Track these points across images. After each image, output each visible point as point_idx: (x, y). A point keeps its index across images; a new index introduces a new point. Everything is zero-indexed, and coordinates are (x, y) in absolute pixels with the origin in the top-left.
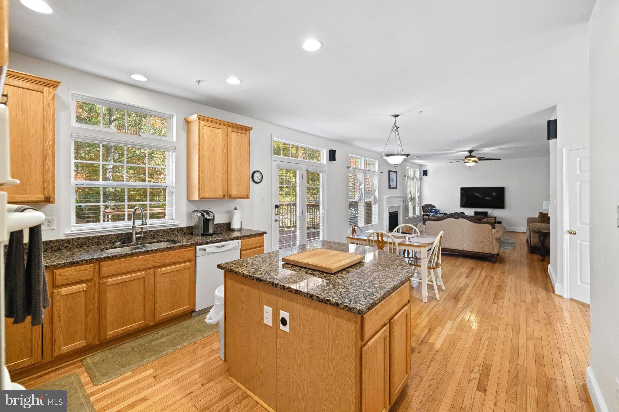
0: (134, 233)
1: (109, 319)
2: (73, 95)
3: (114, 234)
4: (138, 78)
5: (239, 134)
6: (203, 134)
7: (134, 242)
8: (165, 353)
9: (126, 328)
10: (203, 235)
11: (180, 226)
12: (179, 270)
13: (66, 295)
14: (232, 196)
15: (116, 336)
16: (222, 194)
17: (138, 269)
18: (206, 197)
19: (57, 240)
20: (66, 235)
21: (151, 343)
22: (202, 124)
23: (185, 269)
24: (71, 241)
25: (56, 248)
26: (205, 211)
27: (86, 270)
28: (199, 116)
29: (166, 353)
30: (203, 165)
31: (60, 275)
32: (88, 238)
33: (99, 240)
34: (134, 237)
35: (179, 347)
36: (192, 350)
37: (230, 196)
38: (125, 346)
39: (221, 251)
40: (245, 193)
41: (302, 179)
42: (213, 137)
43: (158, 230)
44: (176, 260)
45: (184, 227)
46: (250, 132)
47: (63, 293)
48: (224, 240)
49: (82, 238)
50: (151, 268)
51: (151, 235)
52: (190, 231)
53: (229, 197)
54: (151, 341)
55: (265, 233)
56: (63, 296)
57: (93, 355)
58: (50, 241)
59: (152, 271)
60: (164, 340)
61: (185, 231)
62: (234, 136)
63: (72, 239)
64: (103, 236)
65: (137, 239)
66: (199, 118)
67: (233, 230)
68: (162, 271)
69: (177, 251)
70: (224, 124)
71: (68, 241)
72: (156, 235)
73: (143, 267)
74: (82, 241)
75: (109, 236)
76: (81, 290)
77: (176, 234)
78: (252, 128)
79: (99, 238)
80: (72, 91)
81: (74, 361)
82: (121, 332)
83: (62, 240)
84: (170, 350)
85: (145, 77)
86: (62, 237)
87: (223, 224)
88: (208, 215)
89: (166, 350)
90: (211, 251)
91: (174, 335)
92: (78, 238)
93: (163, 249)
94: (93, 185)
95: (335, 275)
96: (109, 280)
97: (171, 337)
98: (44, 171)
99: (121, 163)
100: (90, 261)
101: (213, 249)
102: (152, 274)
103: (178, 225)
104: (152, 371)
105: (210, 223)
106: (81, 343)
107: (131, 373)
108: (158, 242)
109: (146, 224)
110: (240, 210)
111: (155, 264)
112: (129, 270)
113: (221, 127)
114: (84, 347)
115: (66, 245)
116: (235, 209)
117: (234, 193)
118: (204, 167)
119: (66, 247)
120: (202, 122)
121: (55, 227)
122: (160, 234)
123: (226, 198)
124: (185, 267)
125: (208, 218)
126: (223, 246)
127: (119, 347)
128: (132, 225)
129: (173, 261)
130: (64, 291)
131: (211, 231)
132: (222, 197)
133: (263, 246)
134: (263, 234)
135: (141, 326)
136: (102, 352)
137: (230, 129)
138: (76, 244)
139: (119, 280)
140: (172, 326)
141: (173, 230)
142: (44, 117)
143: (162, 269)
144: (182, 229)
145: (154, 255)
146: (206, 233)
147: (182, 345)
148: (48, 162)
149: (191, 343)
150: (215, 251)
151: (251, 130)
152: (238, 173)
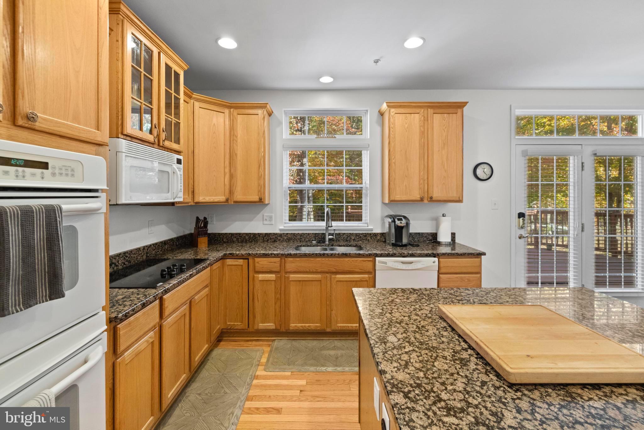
0: (327, 234)
1: (292, 312)
2: (286, 112)
3: (313, 233)
4: (326, 80)
5: (446, 115)
6: (394, 124)
7: (327, 243)
8: (324, 368)
9: (305, 326)
10: (394, 245)
11: (374, 232)
12: (356, 281)
13: (262, 281)
14: (434, 199)
15: (296, 330)
16: (419, 196)
17: (315, 270)
18: (396, 199)
19: (274, 233)
20: (281, 230)
21: (321, 350)
22: (392, 112)
23: (362, 281)
24: (283, 235)
25: (273, 240)
26: (396, 216)
27: (275, 262)
28: (388, 104)
29: (325, 370)
30: (394, 161)
31: (258, 263)
32: (294, 234)
33: (301, 237)
34: (327, 238)
35: (339, 369)
36: (348, 381)
37: (431, 198)
38: (303, 342)
39: (407, 268)
40: (455, 195)
41: (582, 170)
42: (407, 125)
43: (350, 233)
44: (351, 270)
45: (378, 233)
46: (465, 109)
47: (260, 279)
48: (412, 255)
49: (289, 234)
50: (327, 273)
51: (344, 238)
52: (382, 238)
53: (429, 200)
54: (324, 348)
55: (484, 254)
56: (260, 281)
57: (281, 340)
58: (270, 234)
59: (328, 275)
60: (332, 353)
61: (379, 238)
62: (437, 119)
63: (283, 233)
64: (304, 234)
65: (330, 240)
66: (388, 106)
67: (439, 243)
68: (338, 278)
69: (353, 259)
70: (422, 106)
71: (281, 235)
72: (349, 238)
73: (320, 270)
74: (289, 236)
75: (309, 234)
76: (272, 279)
77: (369, 240)
78: (467, 103)
79: (302, 235)
80: (284, 109)
81: (270, 338)
82: (301, 328)
83: (277, 234)
84: (330, 369)
85: (332, 77)
86: (278, 232)
87: (427, 233)
88: (399, 221)
89: (326, 366)
90: (394, 267)
91: (344, 352)
92: (287, 234)
93: (338, 254)
94: (298, 188)
95: (516, 391)
96: (292, 276)
97: (339, 353)
98: (259, 178)
99: (340, 166)
100: (277, 256)
101: (396, 264)
102: (329, 279)
103: (372, 230)
104: (303, 382)
105: (404, 231)
106: (270, 325)
107: (289, 373)
108: (347, 246)
109: (332, 227)
110: (450, 218)
111: (331, 269)
112: (308, 270)
113: (417, 110)
114: (273, 329)
115: (279, 238)
116: (444, 215)
117: (437, 194)
118: (395, 163)
119: (279, 240)
120: (392, 110)
121: (273, 223)
122: (353, 238)
123: (426, 201)
124: (363, 280)
125: (400, 225)
126: (411, 263)
127: (299, 341)
128: (325, 226)
129: (349, 269)
130: (261, 276)
131: (405, 241)
132: (419, 199)
133: (479, 273)
134: (480, 255)
135: (318, 328)
136: (288, 340)
137: (430, 111)
138: (285, 238)
139: (298, 277)
140: (349, 341)
141: (366, 235)
142: (259, 134)
143: (338, 276)
144: (376, 235)
145: (330, 259)
146: (398, 243)
147: (343, 369)
148: (261, 170)
149: (352, 371)
150: (399, 268)
151: (465, 106)
152: (444, 168)
